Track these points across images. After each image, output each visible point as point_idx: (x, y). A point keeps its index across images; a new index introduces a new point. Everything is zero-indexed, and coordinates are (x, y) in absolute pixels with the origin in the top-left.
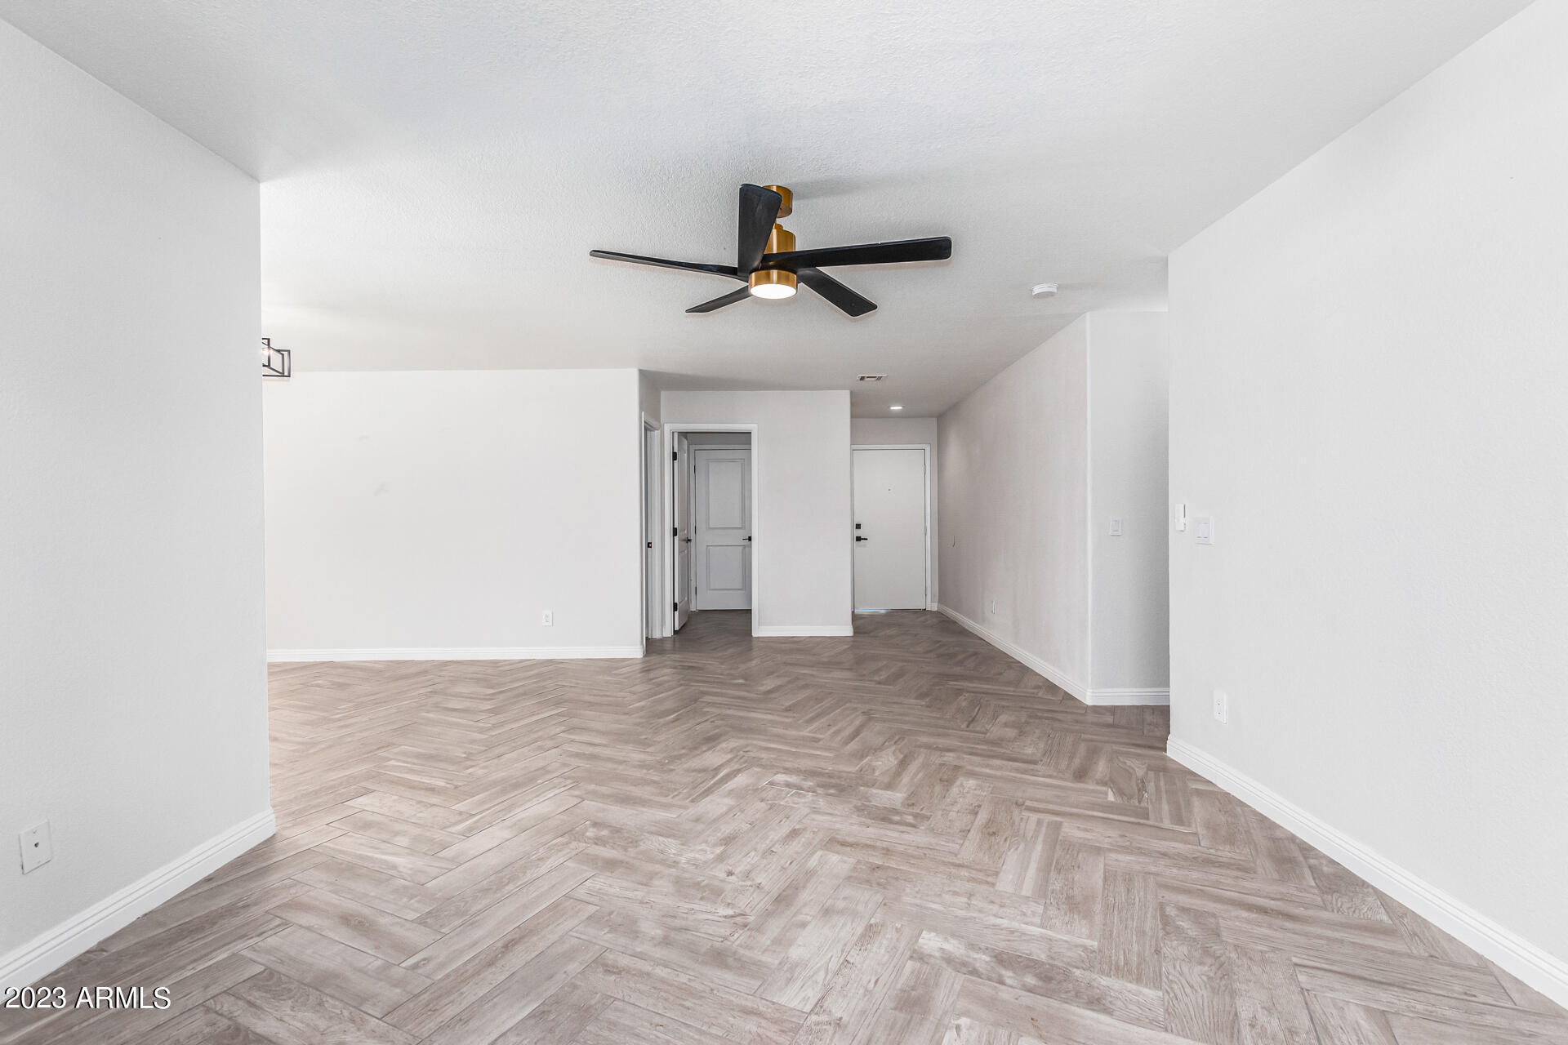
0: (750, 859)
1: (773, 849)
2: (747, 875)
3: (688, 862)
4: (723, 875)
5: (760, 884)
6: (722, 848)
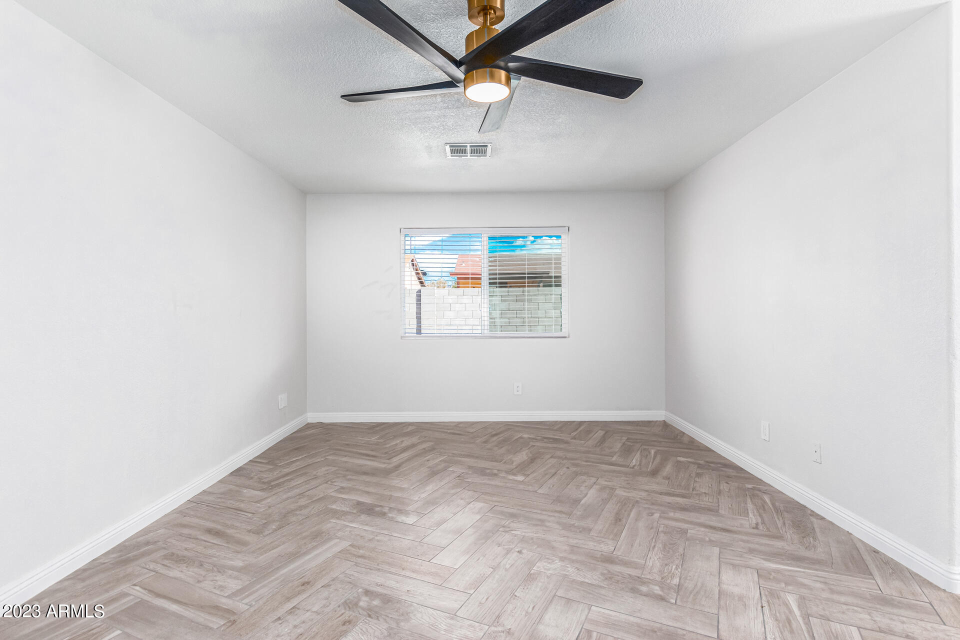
0: (509, 562)
1: (492, 570)
2: (508, 551)
3: (553, 561)
4: (524, 551)
5: (499, 547)
6: (532, 572)
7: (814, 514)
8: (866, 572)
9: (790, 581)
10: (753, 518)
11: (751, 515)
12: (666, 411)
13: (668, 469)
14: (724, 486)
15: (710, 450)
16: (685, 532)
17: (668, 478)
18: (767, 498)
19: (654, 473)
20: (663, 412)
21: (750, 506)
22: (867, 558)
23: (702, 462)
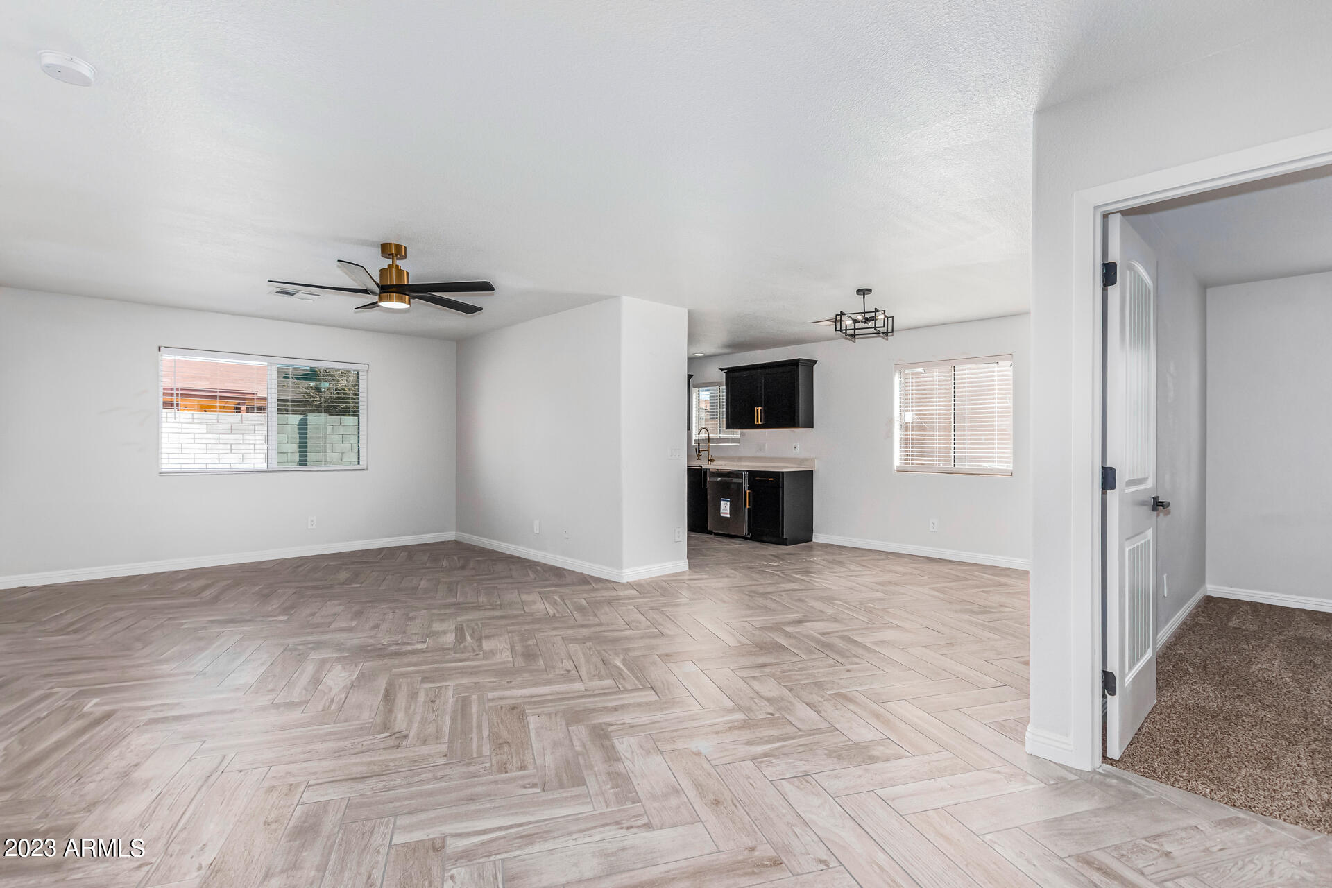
7: (564, 569)
8: (589, 583)
9: (554, 592)
10: (532, 576)
11: (531, 575)
12: (457, 531)
13: (472, 564)
14: (512, 567)
15: (497, 552)
16: (497, 587)
17: (474, 569)
18: (539, 568)
19: (463, 568)
20: (454, 533)
21: (529, 572)
22: (589, 580)
23: (494, 558)
